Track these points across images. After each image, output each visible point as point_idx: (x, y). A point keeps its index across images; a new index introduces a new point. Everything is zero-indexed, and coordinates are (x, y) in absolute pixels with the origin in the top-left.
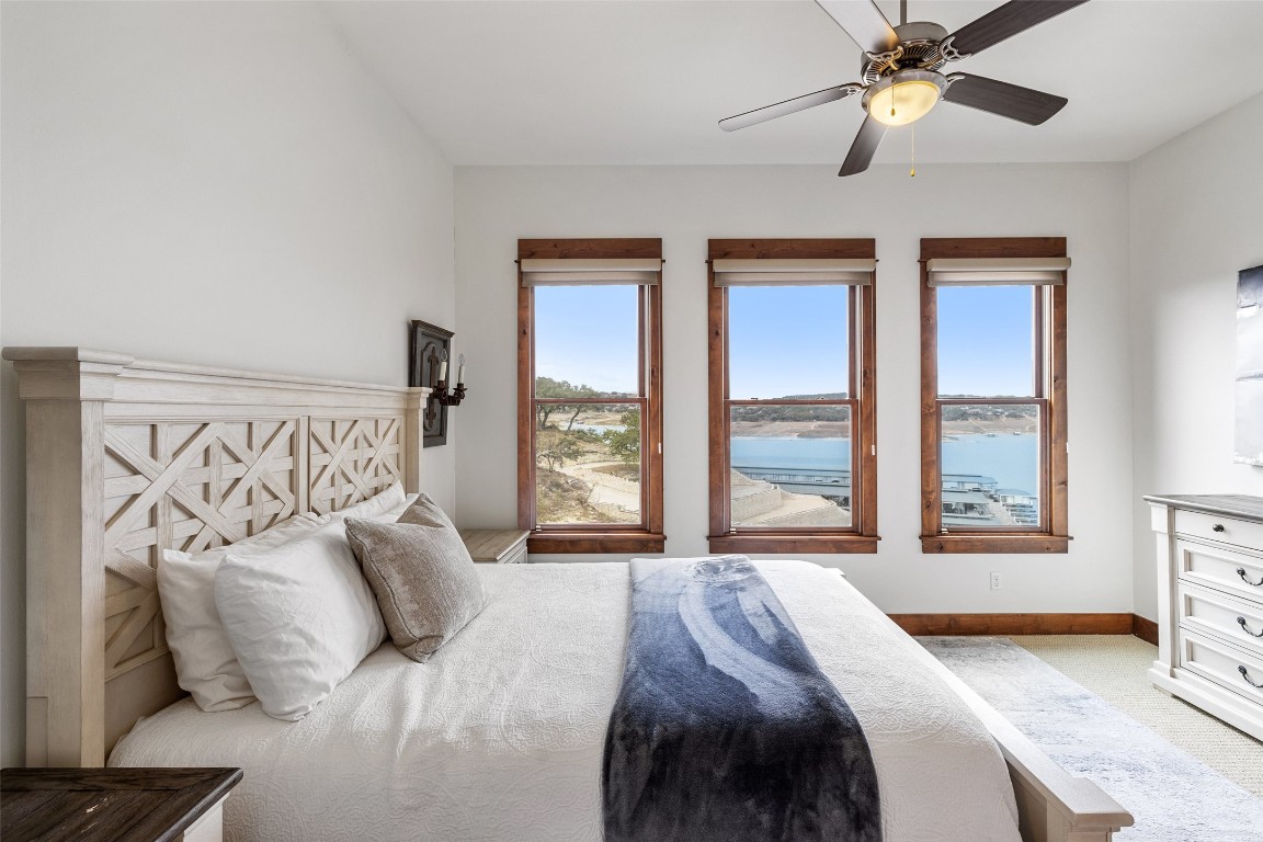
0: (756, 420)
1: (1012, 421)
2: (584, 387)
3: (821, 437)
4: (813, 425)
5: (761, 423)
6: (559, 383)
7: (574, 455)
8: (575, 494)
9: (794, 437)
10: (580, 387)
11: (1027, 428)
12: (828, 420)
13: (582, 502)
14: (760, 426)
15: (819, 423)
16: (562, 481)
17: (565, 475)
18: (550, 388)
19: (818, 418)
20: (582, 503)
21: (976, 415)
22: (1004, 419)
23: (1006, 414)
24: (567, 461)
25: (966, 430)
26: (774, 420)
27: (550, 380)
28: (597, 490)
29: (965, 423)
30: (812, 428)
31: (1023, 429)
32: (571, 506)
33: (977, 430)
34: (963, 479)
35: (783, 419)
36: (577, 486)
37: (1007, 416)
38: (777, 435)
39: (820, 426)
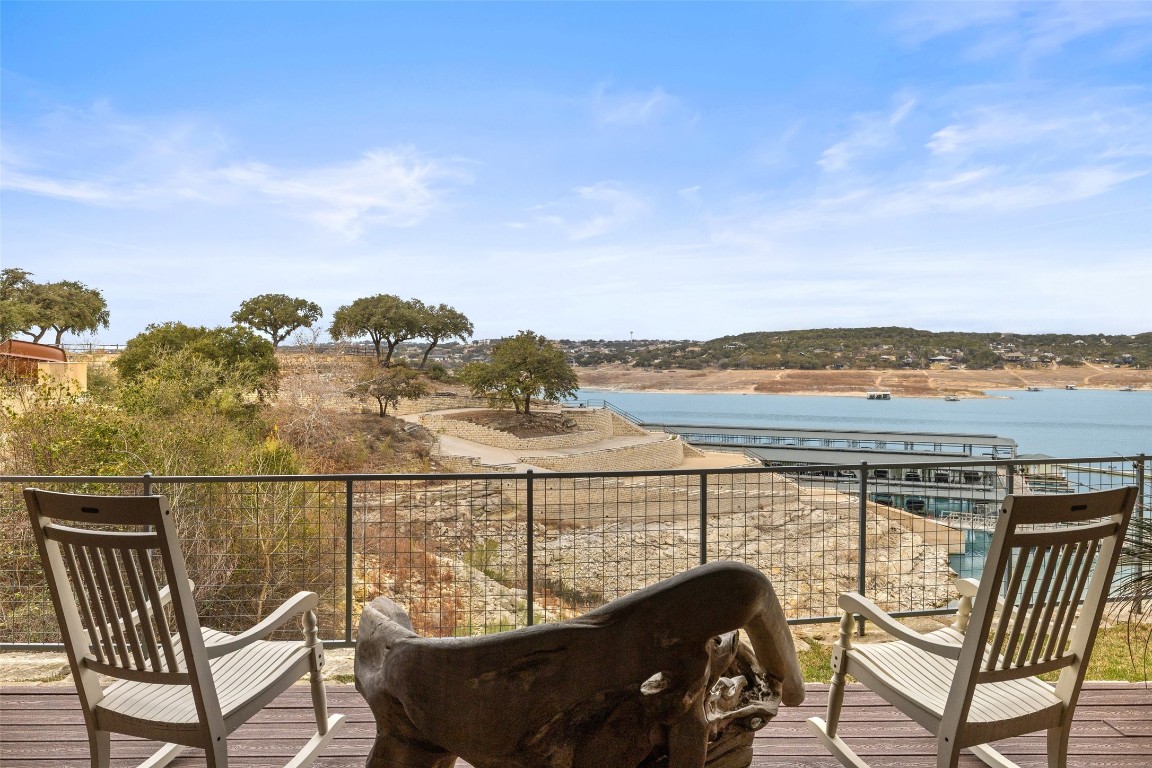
0: (699, 367)
1: (1067, 369)
2: (443, 307)
3: (789, 391)
4: (778, 375)
5: (706, 371)
6: (408, 303)
7: (415, 393)
8: (413, 445)
9: (751, 391)
10: (437, 307)
11: (1086, 380)
12: (802, 368)
13: (421, 454)
14: (704, 375)
15: (788, 371)
16: (397, 427)
17: (402, 421)
18: (390, 308)
19: (786, 365)
20: (421, 456)
21: (1015, 361)
22: (1055, 367)
23: (1058, 359)
24: (404, 402)
25: (998, 382)
26: (724, 367)
27: (395, 299)
28: (444, 439)
29: (998, 372)
30: (778, 378)
31: (1080, 380)
32: (405, 459)
33: (1015, 382)
34: (969, 441)
35: (737, 366)
36: (417, 433)
37: (1059, 363)
38: (725, 388)
39: (789, 376)
